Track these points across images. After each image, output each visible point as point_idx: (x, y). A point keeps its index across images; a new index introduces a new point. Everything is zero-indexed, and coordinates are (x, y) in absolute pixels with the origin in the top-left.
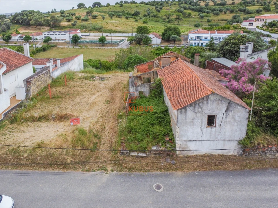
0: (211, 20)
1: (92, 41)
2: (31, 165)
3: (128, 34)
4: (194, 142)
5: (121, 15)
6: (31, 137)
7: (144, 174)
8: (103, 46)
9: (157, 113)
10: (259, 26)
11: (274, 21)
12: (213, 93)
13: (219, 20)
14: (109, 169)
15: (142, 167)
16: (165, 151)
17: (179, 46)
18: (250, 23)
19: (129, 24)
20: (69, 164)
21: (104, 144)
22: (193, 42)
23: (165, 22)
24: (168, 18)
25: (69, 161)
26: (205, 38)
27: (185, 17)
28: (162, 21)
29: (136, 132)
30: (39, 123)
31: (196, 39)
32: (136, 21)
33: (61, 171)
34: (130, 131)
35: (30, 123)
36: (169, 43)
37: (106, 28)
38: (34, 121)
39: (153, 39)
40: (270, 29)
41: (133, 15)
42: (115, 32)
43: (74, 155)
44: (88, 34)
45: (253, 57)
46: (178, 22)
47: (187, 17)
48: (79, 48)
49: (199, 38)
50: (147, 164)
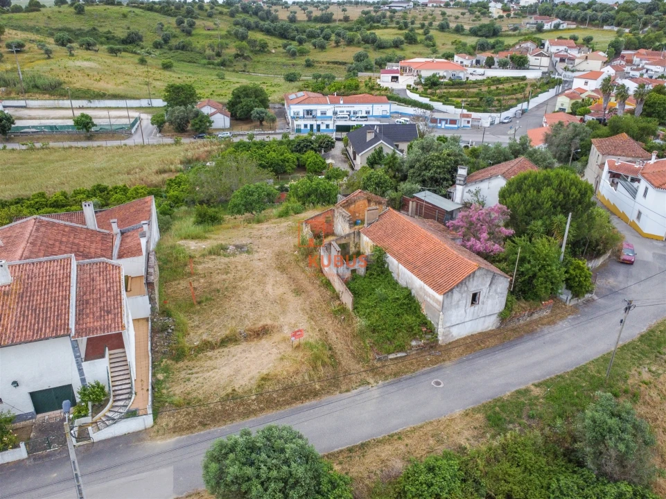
0: (314, 62)
1: (52, 128)
2: (268, 408)
3: (138, 101)
4: (457, 326)
5: (94, 45)
6: (237, 371)
7: (414, 375)
8: (89, 138)
9: (398, 299)
10: (410, 86)
11: (434, 76)
12: (479, 268)
13: (328, 63)
14: (371, 381)
15: (407, 368)
16: (428, 344)
17: (273, 132)
18: (393, 77)
19: (130, 72)
20: (319, 391)
21: (342, 354)
22: (302, 123)
23: (213, 64)
24: (219, 55)
25: (318, 387)
26: (322, 114)
27: (256, 53)
28: (205, 61)
29: (383, 329)
30: (226, 350)
31: (305, 116)
32: (143, 62)
33: (314, 402)
34: (374, 331)
35: (209, 354)
36: (250, 125)
37: (71, 86)
38: (213, 348)
39: (212, 118)
40: (429, 91)
41: (124, 42)
42: (102, 96)
43: (319, 378)
44: (22, 103)
45: (469, 190)
46: (245, 66)
47: (260, 50)
48: (24, 147)
49: (309, 112)
50: (412, 364)
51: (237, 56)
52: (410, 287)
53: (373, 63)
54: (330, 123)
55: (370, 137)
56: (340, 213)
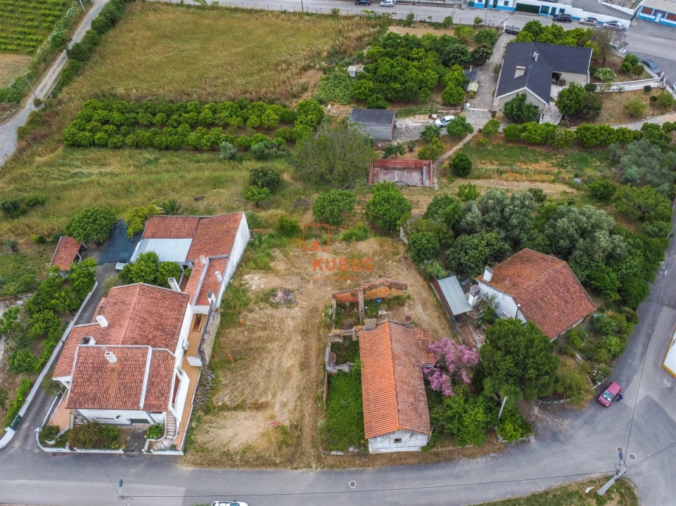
2: (246, 465)
4: (383, 449)
14: (314, 466)
15: (341, 464)
16: (360, 452)
20: (279, 464)
21: (306, 437)
33: (273, 469)
34: (329, 431)
35: (225, 414)
38: (228, 410)
43: (281, 455)
50: (345, 462)
55: (519, 73)
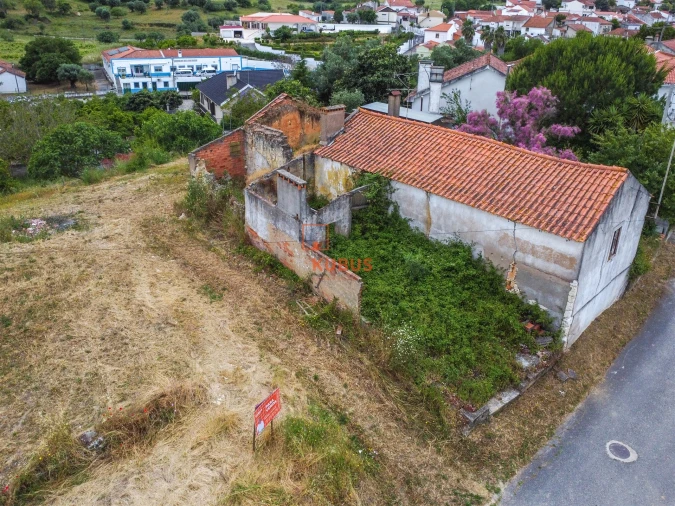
0: (132, 24)
4: (587, 307)
9: (452, 269)
10: (258, 39)
11: (284, 27)
12: (629, 176)
13: (151, 25)
15: (535, 428)
16: (550, 357)
17: (92, 94)
18: (236, 33)
21: (375, 430)
26: (156, 70)
27: (56, 15)
31: (134, 73)
34: (433, 352)
36: (56, 89)
40: (282, 44)
46: (42, 28)
49: (138, 69)
51: (28, 17)
52: (467, 241)
53: (206, 24)
54: (169, 79)
55: (230, 82)
56: (259, 133)
